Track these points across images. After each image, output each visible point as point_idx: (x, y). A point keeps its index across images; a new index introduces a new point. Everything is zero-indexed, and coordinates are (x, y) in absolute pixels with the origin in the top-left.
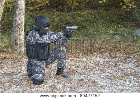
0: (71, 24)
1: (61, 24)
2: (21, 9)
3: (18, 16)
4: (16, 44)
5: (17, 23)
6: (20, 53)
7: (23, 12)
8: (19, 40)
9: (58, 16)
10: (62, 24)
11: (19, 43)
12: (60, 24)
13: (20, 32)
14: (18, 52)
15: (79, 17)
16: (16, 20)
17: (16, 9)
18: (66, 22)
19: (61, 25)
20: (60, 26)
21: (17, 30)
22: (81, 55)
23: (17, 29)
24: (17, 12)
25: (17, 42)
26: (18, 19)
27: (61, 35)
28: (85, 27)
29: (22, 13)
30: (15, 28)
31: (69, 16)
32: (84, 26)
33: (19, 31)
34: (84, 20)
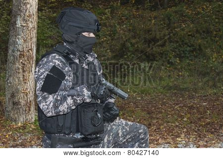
0: (160, 43)
1: (134, 41)
2: (30, 16)
3: (21, 33)
4: (14, 104)
5: (18, 50)
6: (24, 127)
7: (33, 23)
8: (22, 95)
9: (127, 19)
10: (137, 43)
11: (23, 102)
12: (131, 43)
13: (26, 74)
14: (20, 124)
15: (184, 21)
16: (15, 43)
17: (15, 17)
18: (147, 36)
19: (133, 45)
20: (131, 49)
21: (19, 68)
22: (183, 135)
23: (17, 65)
24: (19, 23)
25: (16, 100)
26: (20, 41)
27: (86, 97)
28: (200, 49)
29: (31, 25)
30: (14, 63)
31: (155, 18)
32: (198, 47)
33: (24, 71)
34: (197, 31)
